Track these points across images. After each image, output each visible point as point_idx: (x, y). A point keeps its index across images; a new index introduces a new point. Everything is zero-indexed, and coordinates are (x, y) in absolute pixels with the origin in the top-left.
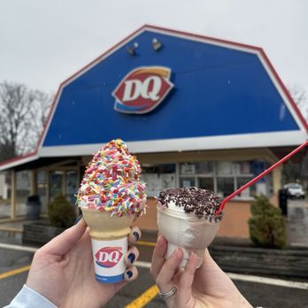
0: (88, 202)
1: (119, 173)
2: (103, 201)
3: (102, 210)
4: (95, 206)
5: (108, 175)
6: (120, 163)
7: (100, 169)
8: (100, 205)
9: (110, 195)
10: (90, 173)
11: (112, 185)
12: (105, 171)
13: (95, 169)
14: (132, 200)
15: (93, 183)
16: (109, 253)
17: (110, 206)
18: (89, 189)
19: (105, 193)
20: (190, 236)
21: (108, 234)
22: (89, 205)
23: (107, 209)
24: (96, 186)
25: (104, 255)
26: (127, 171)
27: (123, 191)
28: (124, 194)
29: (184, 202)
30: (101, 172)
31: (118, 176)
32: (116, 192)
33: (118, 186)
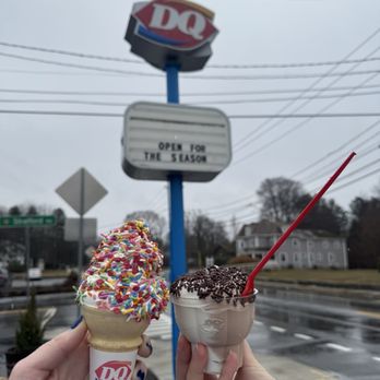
0: (98, 300)
1: (141, 264)
2: (120, 300)
3: (117, 312)
4: (108, 305)
5: (128, 266)
6: (142, 251)
7: (115, 256)
8: (114, 305)
9: (128, 293)
10: (102, 260)
11: (132, 279)
12: (123, 260)
13: (110, 256)
14: (154, 301)
15: (106, 275)
16: (116, 369)
17: (127, 307)
18: (100, 282)
19: (122, 289)
20: (211, 329)
21: (119, 344)
22: (99, 303)
23: (124, 311)
24: (110, 278)
25: (109, 372)
26: (151, 263)
27: (144, 288)
28: (145, 292)
29: (197, 286)
30: (118, 260)
31: (139, 269)
32: (136, 289)
33: (139, 281)
